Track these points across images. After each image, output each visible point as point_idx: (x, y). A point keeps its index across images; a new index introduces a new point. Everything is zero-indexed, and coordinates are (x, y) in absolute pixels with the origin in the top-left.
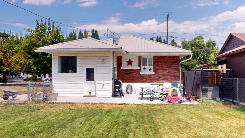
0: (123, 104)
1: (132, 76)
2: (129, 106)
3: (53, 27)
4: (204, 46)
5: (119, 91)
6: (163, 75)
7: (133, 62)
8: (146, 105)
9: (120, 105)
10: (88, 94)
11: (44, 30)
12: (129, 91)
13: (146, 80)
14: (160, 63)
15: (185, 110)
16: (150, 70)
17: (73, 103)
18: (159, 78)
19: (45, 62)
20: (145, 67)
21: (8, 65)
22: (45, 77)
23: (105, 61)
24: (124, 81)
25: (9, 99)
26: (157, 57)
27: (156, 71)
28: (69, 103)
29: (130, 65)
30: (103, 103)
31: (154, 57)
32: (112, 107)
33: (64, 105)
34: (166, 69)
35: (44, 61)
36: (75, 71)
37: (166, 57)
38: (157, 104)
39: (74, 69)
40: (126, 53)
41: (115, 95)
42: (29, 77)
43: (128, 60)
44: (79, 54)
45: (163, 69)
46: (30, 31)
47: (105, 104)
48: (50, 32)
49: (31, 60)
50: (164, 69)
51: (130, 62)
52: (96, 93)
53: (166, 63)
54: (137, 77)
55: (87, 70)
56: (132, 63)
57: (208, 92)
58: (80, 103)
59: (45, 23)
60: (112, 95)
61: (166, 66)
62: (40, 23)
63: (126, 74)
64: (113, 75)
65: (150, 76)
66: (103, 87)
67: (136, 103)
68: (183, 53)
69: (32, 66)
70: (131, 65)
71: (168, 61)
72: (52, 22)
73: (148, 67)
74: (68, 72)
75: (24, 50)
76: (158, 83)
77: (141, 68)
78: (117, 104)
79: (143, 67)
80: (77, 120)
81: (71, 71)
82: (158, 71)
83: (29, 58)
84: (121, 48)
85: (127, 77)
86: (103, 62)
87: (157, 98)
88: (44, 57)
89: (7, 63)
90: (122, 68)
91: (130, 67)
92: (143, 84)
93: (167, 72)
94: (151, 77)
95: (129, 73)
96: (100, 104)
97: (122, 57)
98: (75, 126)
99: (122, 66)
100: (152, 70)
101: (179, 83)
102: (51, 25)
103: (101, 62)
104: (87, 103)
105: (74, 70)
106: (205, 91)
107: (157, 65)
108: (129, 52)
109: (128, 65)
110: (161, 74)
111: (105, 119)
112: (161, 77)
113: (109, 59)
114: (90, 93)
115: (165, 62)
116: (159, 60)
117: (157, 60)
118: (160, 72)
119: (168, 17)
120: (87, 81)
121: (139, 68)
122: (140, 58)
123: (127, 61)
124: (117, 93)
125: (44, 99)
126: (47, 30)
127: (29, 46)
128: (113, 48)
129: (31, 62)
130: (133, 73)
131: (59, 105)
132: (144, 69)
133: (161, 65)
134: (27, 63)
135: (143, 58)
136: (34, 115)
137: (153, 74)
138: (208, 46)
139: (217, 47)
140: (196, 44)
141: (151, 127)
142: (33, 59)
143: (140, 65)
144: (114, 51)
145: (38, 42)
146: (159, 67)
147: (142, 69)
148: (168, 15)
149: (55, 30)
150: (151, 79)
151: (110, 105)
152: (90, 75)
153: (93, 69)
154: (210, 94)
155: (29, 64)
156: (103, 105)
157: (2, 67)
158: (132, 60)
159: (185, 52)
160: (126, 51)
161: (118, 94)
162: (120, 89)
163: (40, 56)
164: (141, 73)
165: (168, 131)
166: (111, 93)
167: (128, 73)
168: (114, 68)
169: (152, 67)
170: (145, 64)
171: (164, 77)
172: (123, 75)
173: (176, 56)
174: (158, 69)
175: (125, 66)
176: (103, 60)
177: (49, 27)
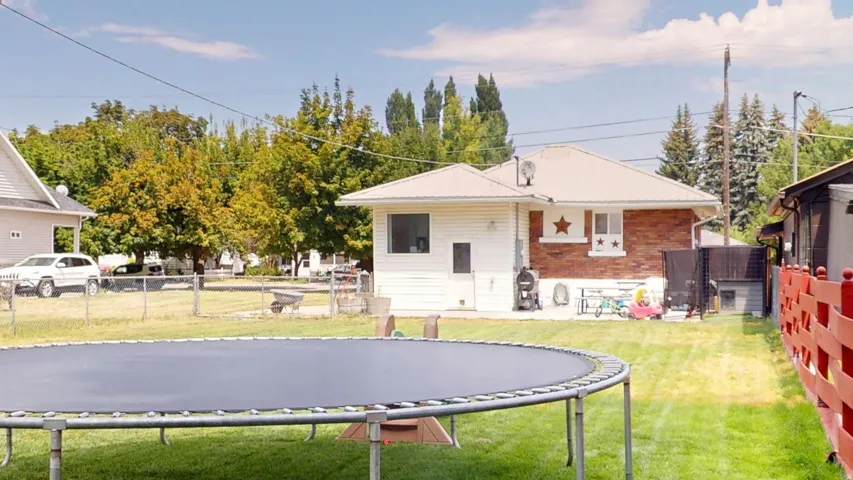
1: (568, 261)
3: (349, 106)
5: (529, 295)
6: (647, 259)
7: (569, 224)
11: (323, 118)
12: (561, 299)
13: (605, 271)
14: (641, 229)
16: (615, 244)
18: (639, 266)
19: (329, 218)
20: (603, 237)
21: (214, 227)
22: (307, 265)
23: (496, 225)
24: (545, 273)
26: (632, 211)
27: (631, 247)
29: (562, 233)
31: (625, 211)
32: (503, 323)
34: (655, 244)
35: (324, 214)
36: (426, 249)
37: (657, 210)
39: (422, 243)
40: (549, 202)
41: (519, 307)
42: (251, 265)
43: (558, 220)
44: (435, 210)
45: (647, 244)
46: (284, 122)
48: (339, 121)
49: (287, 213)
50: (651, 244)
51: (562, 226)
52: (477, 301)
53: (656, 226)
54: (581, 265)
55: (456, 246)
56: (569, 229)
57: (737, 298)
59: (326, 95)
60: (513, 306)
61: (656, 236)
62: (311, 97)
63: (552, 255)
64: (516, 259)
65: (614, 260)
66: (492, 287)
68: (700, 200)
69: (291, 230)
70: (566, 233)
71: (660, 223)
72: (347, 90)
73: (608, 238)
74: (408, 251)
75: (266, 181)
76: (634, 278)
77: (590, 239)
78: (515, 320)
79: (595, 237)
81: (415, 248)
82: (635, 249)
83: (282, 206)
85: (553, 263)
86: (491, 229)
88: (327, 202)
89: (210, 222)
90: (541, 240)
91: (561, 239)
92: (596, 281)
94: (618, 264)
95: (561, 253)
96: (480, 320)
97: (541, 213)
99: (542, 236)
100: (621, 246)
102: (344, 101)
103: (486, 229)
105: (424, 247)
106: (729, 297)
107: (633, 233)
108: (558, 202)
109: (558, 232)
110: (642, 256)
112: (643, 264)
113: (506, 220)
114: (462, 302)
115: (654, 225)
116: (636, 221)
117: (633, 221)
118: (641, 249)
120: (454, 272)
121: (585, 240)
122: (588, 214)
123: (555, 224)
124: (526, 300)
125: (362, 311)
126: (331, 118)
127: (283, 170)
129: (289, 218)
130: (570, 252)
132: (600, 242)
133: (642, 231)
134: (278, 222)
135: (597, 215)
137: (623, 257)
142: (294, 211)
143: (588, 232)
144: (517, 204)
145: (308, 158)
146: (638, 237)
147: (595, 243)
149: (355, 116)
150: (618, 269)
152: (462, 258)
153: (469, 246)
154: (741, 303)
155: (283, 224)
156: (488, 321)
157: (196, 234)
158: (567, 220)
159: (705, 198)
160: (551, 200)
161: (527, 304)
162: (531, 292)
163: (315, 200)
164: (590, 254)
166: (511, 302)
167: (557, 254)
168: (517, 241)
169: (619, 238)
170: (602, 230)
171: (651, 263)
172: (545, 258)
173: (683, 210)
174: (634, 243)
175: (550, 236)
176: (493, 222)
177: (338, 108)
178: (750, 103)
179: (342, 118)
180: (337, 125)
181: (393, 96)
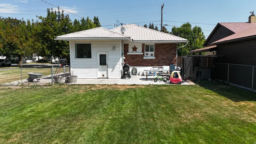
0: (134, 85)
1: (137, 61)
2: (139, 87)
3: (63, 15)
4: (191, 32)
6: (162, 60)
8: (152, 86)
9: (131, 86)
10: (102, 76)
11: (55, 18)
12: (134, 73)
13: (149, 64)
14: (160, 50)
15: (187, 91)
16: (152, 55)
17: (92, 85)
18: (159, 62)
20: (148, 52)
21: (23, 49)
23: (116, 48)
25: (33, 81)
26: (157, 44)
27: (157, 56)
28: (89, 85)
29: (134, 51)
30: (116, 84)
31: (155, 44)
32: (126, 88)
33: (85, 86)
34: (165, 55)
37: (166, 44)
38: (162, 85)
40: (132, 41)
41: (123, 77)
42: (40, 59)
43: (133, 47)
44: (93, 42)
45: (162, 55)
46: (42, 18)
47: (118, 85)
48: (60, 19)
51: (135, 49)
52: (109, 75)
53: (165, 49)
54: (141, 62)
55: (101, 55)
56: (137, 50)
57: (202, 74)
58: (98, 85)
59: (55, 12)
60: (121, 77)
61: (165, 52)
62: (51, 11)
63: (131, 58)
64: (122, 60)
65: (151, 60)
66: (114, 70)
67: (144, 84)
68: (180, 40)
69: (45, 50)
71: (167, 48)
72: (62, 10)
73: (150, 53)
76: (158, 66)
77: (144, 53)
78: (128, 85)
79: (146, 53)
80: (103, 101)
81: (86, 56)
82: (158, 56)
84: (130, 37)
85: (132, 61)
86: (114, 50)
87: (160, 79)
89: (22, 47)
90: (128, 54)
91: (135, 53)
93: (166, 57)
94: (153, 61)
95: (134, 58)
96: (115, 85)
97: (128, 45)
98: (105, 107)
99: (128, 52)
100: (154, 55)
101: (176, 66)
102: (61, 14)
103: (112, 50)
104: (104, 85)
105: (89, 56)
108: (135, 40)
109: (133, 51)
110: (161, 59)
111: (127, 100)
112: (161, 61)
113: (119, 47)
116: (159, 47)
118: (160, 57)
119: (162, 8)
120: (100, 65)
121: (142, 54)
122: (143, 45)
124: (125, 75)
126: (57, 18)
128: (123, 38)
130: (137, 57)
131: (80, 87)
133: (161, 51)
135: (146, 45)
136: (64, 97)
137: (154, 59)
138: (194, 32)
139: (202, 33)
140: (185, 30)
141: (168, 108)
143: (143, 51)
144: (122, 40)
146: (159, 52)
147: (145, 55)
148: (163, 5)
150: (153, 63)
151: (123, 86)
153: (105, 55)
155: (43, 48)
156: (118, 86)
158: (136, 47)
159: (182, 40)
160: (132, 40)
161: (127, 76)
162: (128, 72)
164: (144, 58)
165: (183, 110)
166: (120, 75)
169: (153, 53)
170: (147, 50)
171: (164, 61)
172: (129, 60)
173: (174, 44)
174: (158, 54)
175: (131, 52)
176: (114, 47)
177: (59, 15)
178: (151, 25)
179: (60, 18)
180: (59, 20)
181: (75, 20)
